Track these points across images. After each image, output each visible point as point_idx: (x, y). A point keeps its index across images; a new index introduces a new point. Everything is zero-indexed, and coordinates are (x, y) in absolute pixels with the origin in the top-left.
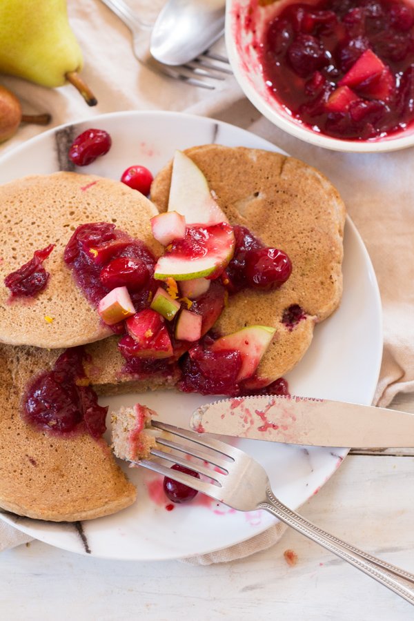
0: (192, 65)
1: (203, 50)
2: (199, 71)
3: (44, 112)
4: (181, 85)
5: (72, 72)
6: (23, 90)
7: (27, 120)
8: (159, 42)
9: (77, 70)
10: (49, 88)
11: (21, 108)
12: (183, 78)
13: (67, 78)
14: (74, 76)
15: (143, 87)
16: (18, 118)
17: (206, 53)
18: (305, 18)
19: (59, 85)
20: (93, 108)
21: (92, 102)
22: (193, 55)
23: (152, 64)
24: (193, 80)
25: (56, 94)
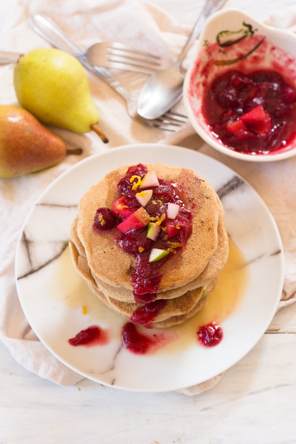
0: (162, 119)
1: (167, 110)
2: (166, 121)
3: (77, 148)
4: (156, 130)
5: (94, 124)
6: (66, 135)
7: (70, 152)
8: (142, 106)
9: (97, 123)
10: (81, 134)
11: (66, 146)
12: (156, 126)
13: (92, 128)
14: (96, 126)
15: (134, 133)
16: (64, 151)
17: (169, 112)
18: (236, 79)
19: (87, 132)
20: (106, 145)
21: (106, 141)
22: (162, 113)
23: (139, 119)
24: (162, 127)
25: (85, 137)
